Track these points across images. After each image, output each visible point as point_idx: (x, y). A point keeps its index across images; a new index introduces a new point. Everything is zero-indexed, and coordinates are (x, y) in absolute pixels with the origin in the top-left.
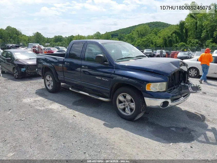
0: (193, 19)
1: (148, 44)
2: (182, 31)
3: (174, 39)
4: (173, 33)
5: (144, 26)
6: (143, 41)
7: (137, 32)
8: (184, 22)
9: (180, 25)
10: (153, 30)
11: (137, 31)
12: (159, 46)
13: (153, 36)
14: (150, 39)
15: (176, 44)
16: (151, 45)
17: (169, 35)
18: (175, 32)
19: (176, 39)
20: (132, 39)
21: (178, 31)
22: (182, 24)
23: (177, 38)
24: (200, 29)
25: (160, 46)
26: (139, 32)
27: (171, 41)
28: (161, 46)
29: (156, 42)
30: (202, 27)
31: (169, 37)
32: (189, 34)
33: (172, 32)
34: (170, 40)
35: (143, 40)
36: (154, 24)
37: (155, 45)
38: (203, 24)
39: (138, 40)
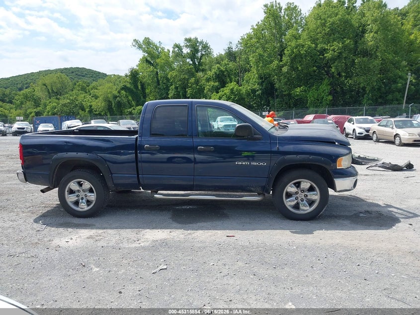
0: (152, 67)
1: (74, 110)
2: (136, 87)
3: (125, 100)
4: (122, 89)
5: (56, 75)
6: (64, 105)
7: (45, 87)
8: (138, 70)
9: (131, 75)
10: (77, 84)
11: (45, 85)
12: (97, 113)
13: (83, 96)
14: (77, 101)
15: (130, 110)
16: (81, 112)
17: (116, 93)
18: (125, 88)
19: (128, 101)
20: (35, 100)
21: (128, 85)
22: (134, 74)
23: (130, 98)
24: (164, 84)
25: (100, 114)
26: (49, 87)
27: (120, 105)
28: (102, 113)
29: (91, 106)
30: (168, 80)
31: (115, 97)
32: (147, 91)
33: (119, 88)
34: (119, 102)
35: (62, 102)
36: (73, 73)
37: (91, 111)
38: (169, 76)
39: (50, 102)
